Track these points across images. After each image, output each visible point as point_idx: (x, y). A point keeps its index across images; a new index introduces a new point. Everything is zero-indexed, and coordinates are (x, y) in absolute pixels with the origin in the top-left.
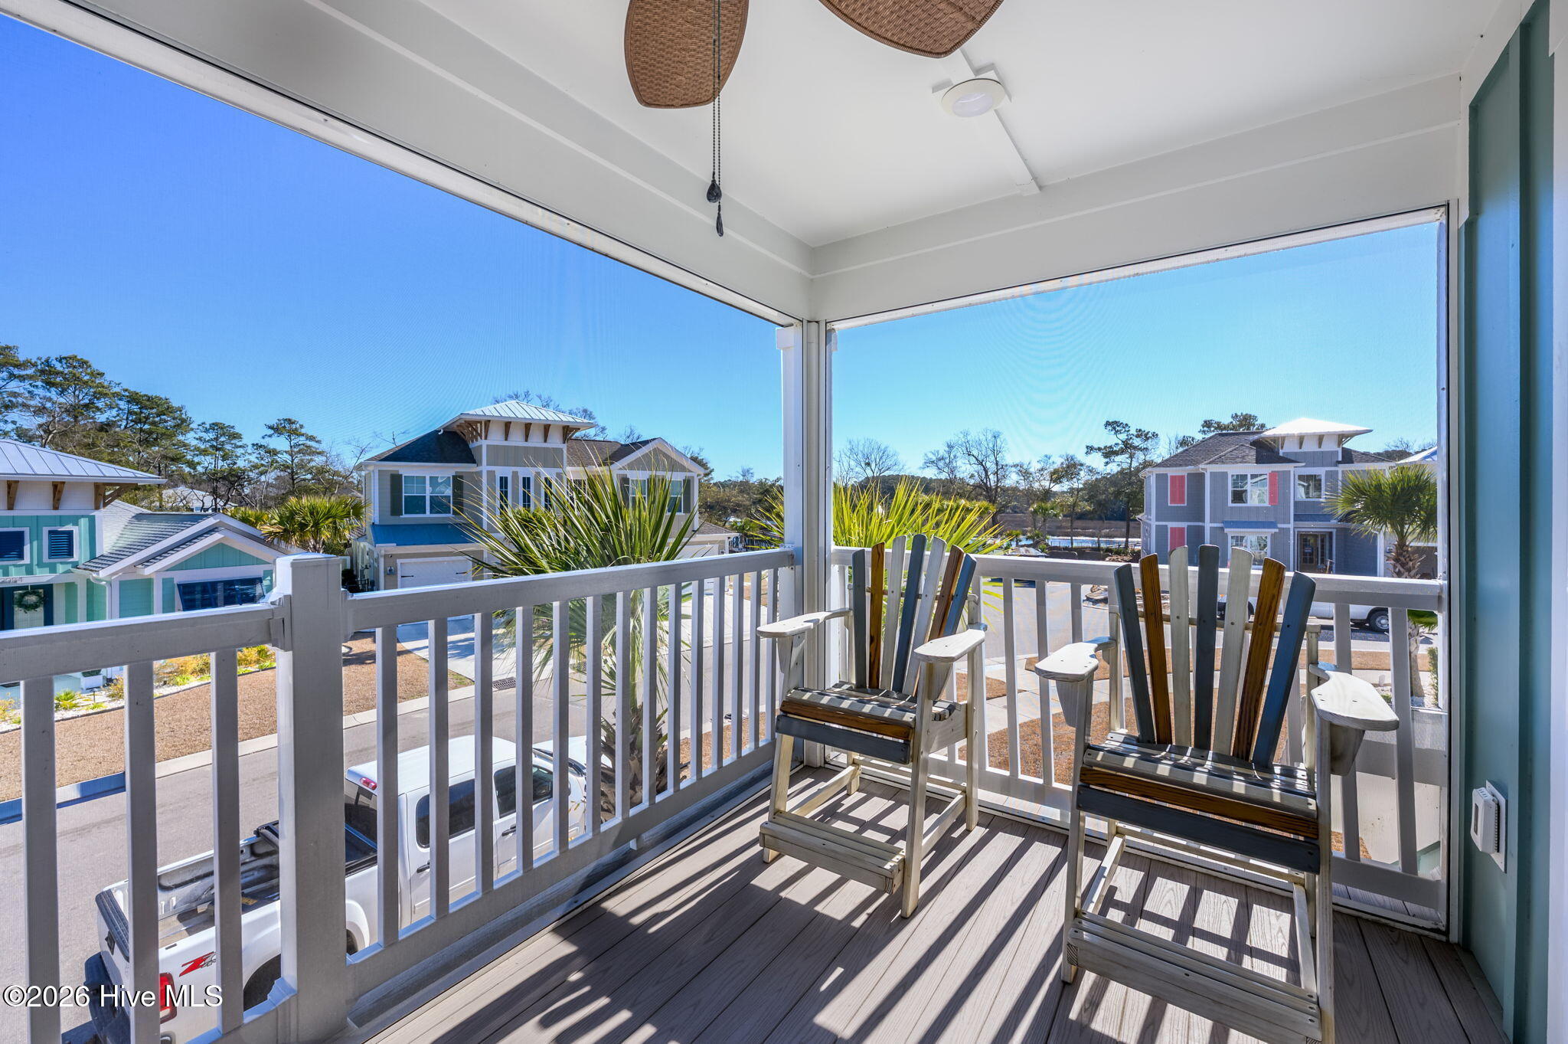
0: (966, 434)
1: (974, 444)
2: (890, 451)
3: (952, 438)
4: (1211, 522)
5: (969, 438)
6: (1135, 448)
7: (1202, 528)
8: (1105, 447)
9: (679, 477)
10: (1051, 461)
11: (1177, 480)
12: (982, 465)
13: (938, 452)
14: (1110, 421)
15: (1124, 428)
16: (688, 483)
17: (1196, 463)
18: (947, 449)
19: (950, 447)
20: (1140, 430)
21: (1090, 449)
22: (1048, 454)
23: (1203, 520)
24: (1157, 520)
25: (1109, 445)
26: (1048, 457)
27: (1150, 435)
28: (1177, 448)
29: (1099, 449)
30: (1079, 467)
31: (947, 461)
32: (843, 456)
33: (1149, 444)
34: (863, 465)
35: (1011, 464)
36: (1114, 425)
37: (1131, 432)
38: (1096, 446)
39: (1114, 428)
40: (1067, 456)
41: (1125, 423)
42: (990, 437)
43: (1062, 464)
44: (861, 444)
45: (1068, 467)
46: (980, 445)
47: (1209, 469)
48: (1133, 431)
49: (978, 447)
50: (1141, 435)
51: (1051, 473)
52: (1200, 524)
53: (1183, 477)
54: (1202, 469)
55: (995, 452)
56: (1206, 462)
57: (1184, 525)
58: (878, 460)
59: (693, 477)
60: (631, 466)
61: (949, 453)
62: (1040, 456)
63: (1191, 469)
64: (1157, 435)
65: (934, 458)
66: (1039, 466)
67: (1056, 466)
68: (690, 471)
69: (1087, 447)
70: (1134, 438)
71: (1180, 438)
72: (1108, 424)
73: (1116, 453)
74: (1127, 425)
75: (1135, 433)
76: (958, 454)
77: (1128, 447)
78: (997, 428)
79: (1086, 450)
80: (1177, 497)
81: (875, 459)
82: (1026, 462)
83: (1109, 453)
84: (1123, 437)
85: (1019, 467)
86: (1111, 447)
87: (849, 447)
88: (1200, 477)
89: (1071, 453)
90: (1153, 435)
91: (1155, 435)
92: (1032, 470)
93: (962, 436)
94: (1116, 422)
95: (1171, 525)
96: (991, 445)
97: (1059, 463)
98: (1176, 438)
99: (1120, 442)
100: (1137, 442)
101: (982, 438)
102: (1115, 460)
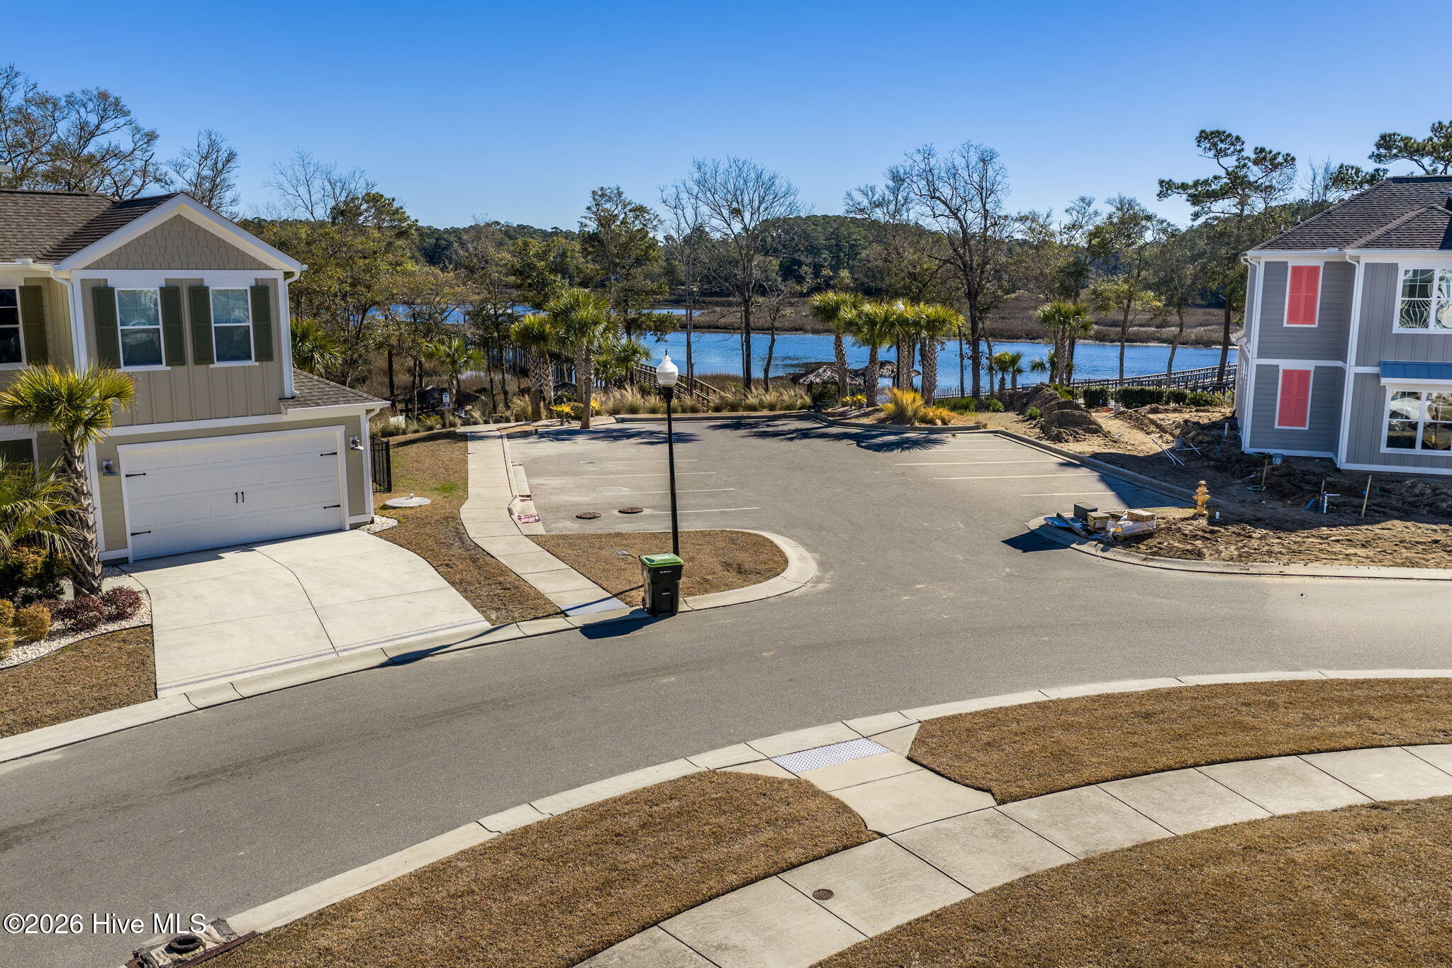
0: (928, 154)
1: (943, 174)
2: (780, 185)
3: (901, 163)
4: (1357, 365)
5: (933, 161)
6: (1251, 185)
7: (1340, 373)
8: (1196, 184)
9: (241, 281)
10: (1091, 210)
11: (1305, 275)
12: (957, 218)
13: (873, 189)
14: (1208, 130)
15: (1232, 144)
16: (261, 294)
17: (1343, 242)
18: (891, 184)
19: (898, 180)
20: (1262, 150)
21: (1166, 188)
22: (1088, 195)
23: (1343, 357)
24: (1261, 355)
25: (1202, 179)
26: (1086, 202)
27: (1280, 159)
28: (1326, 188)
29: (1184, 187)
30: (1144, 223)
31: (892, 207)
32: (684, 196)
33: (1276, 178)
34: (726, 213)
35: (1015, 215)
36: (1214, 140)
37: (1244, 154)
38: (1178, 181)
39: (1215, 145)
40: (1121, 202)
41: (1234, 135)
42: (974, 158)
43: (1110, 217)
44: (721, 169)
45: (1122, 221)
46: (954, 175)
47: (1364, 257)
48: (1249, 152)
49: (952, 181)
50: (1264, 158)
51: (1090, 234)
52: (1339, 364)
53: (1316, 269)
54: (1351, 257)
55: (985, 192)
56: (1362, 241)
57: (1308, 365)
58: (756, 203)
59: (275, 280)
60: (121, 260)
61: (895, 191)
62: (1071, 199)
63: (1331, 254)
64: (1293, 159)
65: (865, 203)
66: (1067, 220)
67: (1099, 221)
68: (267, 268)
69: (1161, 182)
70: (1250, 164)
71: (1334, 167)
72: (1203, 136)
73: (1216, 196)
74: (1238, 138)
75: (1253, 156)
76: (912, 195)
77: (1236, 184)
78: (987, 145)
79: (1158, 189)
80: (1301, 310)
81: (751, 201)
82: (1042, 211)
83: (1200, 194)
84: (1230, 162)
85: (1028, 223)
86: (1206, 182)
87: (696, 176)
88: (1346, 270)
89: (1128, 195)
90: (1286, 161)
91: (1290, 160)
92: (1055, 227)
93: (919, 158)
94: (1218, 133)
95: (1285, 364)
96: (976, 178)
97: (1105, 215)
98: (1326, 170)
99: (1223, 173)
100: (1255, 173)
101: (960, 162)
102: (1213, 208)
